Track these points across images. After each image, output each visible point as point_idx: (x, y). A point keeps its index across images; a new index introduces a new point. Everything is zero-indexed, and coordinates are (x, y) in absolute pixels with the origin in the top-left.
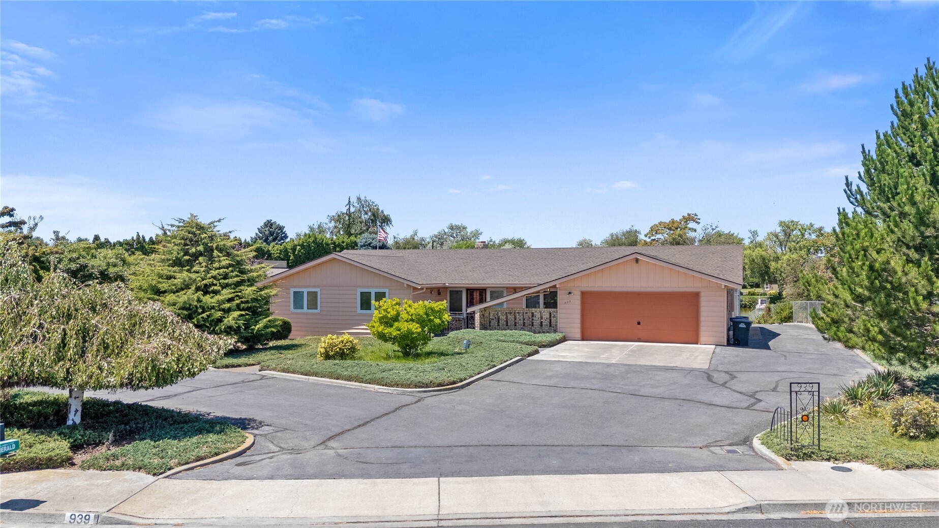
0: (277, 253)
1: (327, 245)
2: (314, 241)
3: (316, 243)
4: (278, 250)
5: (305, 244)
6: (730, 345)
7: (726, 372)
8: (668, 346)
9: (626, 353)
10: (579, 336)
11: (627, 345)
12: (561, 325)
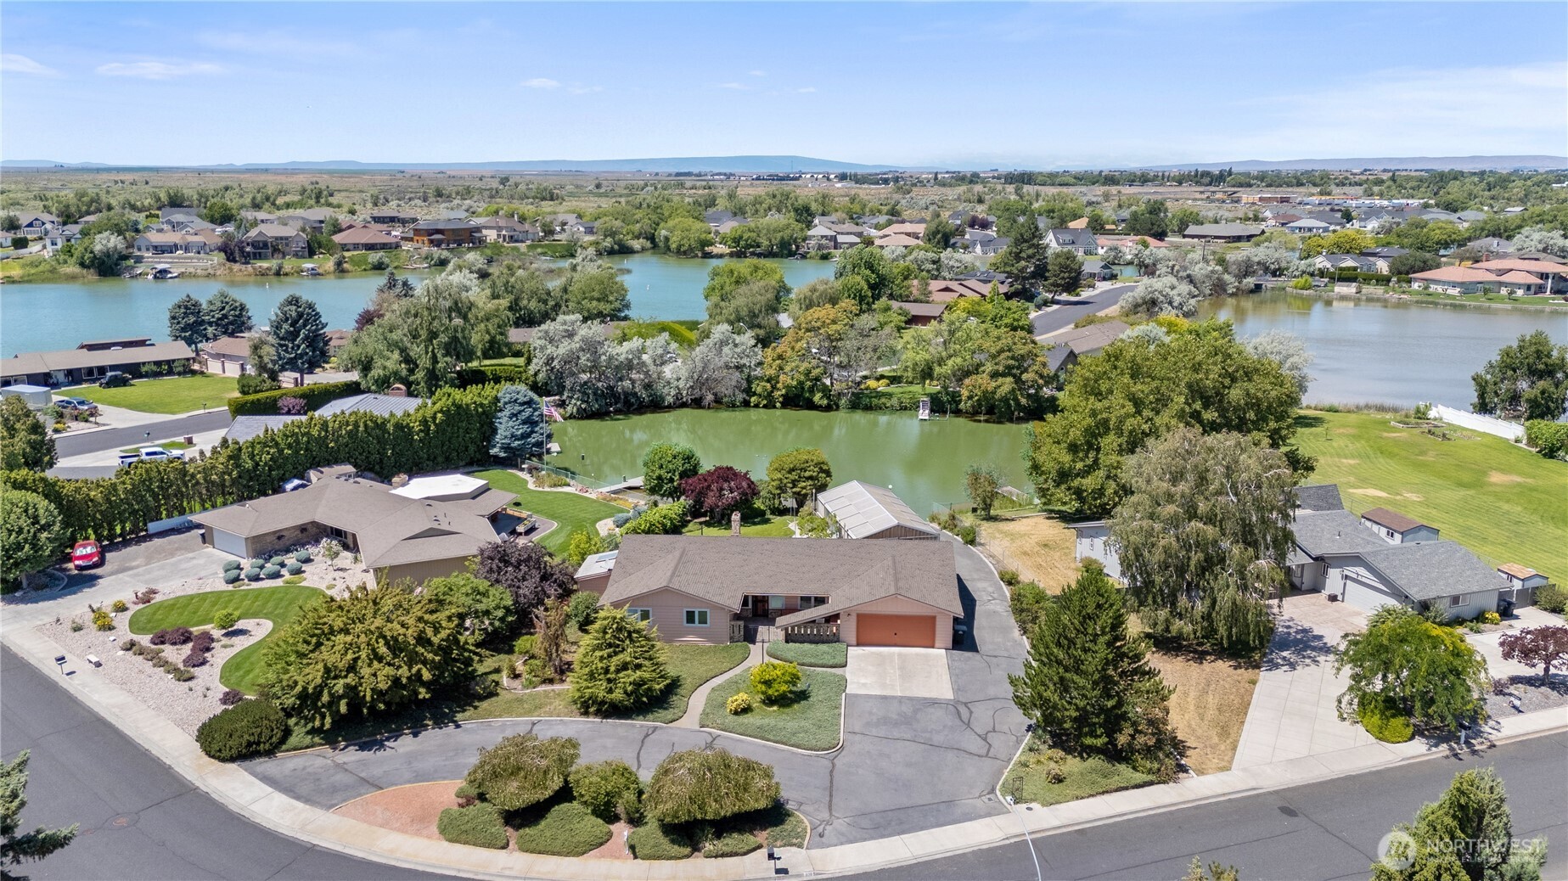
1: (467, 406)
2: (452, 404)
3: (455, 405)
6: (953, 649)
7: (966, 704)
8: (917, 655)
9: (898, 673)
10: (855, 643)
11: (892, 655)
12: (842, 636)
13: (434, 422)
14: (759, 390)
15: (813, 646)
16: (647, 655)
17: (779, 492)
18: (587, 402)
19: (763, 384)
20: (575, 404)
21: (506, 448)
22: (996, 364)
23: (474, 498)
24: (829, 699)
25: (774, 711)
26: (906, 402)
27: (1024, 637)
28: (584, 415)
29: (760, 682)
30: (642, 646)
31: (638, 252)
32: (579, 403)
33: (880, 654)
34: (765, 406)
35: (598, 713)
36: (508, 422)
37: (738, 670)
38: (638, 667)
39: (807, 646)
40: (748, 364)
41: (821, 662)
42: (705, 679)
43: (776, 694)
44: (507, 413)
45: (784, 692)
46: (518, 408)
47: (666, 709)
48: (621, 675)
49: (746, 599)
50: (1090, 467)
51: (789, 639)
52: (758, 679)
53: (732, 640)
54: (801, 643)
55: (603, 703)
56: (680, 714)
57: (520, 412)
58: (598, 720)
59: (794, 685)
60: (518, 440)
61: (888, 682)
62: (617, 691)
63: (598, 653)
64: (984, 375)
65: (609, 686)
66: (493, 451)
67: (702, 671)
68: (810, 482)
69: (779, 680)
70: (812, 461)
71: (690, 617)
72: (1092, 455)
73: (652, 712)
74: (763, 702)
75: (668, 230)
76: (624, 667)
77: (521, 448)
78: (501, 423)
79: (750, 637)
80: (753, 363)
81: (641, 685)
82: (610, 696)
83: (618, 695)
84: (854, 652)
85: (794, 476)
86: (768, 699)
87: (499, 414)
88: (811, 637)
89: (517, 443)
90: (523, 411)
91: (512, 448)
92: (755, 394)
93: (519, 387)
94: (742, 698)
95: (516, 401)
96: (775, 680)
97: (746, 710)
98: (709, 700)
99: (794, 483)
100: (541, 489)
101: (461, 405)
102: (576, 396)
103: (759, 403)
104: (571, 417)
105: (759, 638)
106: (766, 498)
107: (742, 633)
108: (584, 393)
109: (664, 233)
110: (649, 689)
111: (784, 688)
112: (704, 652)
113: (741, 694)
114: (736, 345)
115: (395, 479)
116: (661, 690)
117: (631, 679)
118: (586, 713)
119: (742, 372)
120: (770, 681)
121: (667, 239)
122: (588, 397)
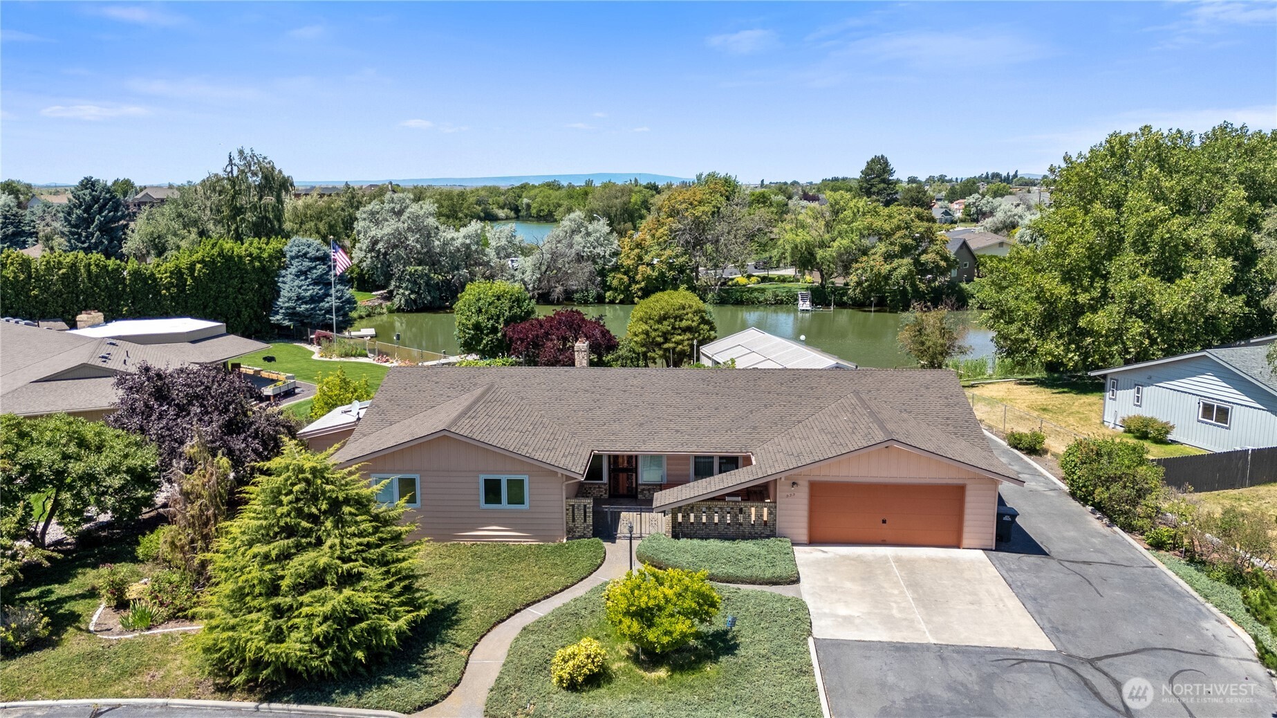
0: (166, 278)
1: (240, 257)
2: (219, 254)
3: (223, 256)
4: (166, 273)
5: (207, 259)
6: (997, 550)
7: (1091, 662)
8: (932, 560)
9: (909, 595)
10: (805, 538)
11: (885, 560)
12: (781, 525)
13: (192, 275)
14: (615, 283)
15: (727, 544)
16: (373, 553)
17: (644, 349)
18: (417, 293)
19: (620, 276)
20: (403, 294)
21: (292, 314)
22: (891, 244)
23: (193, 342)
24: (780, 651)
25: (660, 681)
26: (782, 295)
27: (1117, 529)
28: (413, 307)
29: (627, 613)
30: (361, 534)
31: (502, 220)
32: (407, 293)
33: (858, 559)
34: (622, 302)
35: (251, 688)
36: (293, 280)
37: (580, 590)
38: (350, 579)
39: (714, 544)
40: (602, 254)
41: (748, 573)
42: (512, 608)
43: (665, 640)
44: (293, 270)
45: (684, 635)
46: (307, 264)
47: (414, 676)
48: (306, 598)
49: (596, 460)
50: (1097, 300)
51: (678, 532)
52: (623, 606)
53: (571, 533)
54: (702, 538)
55: (258, 664)
56: (445, 688)
57: (310, 269)
58: (250, 704)
59: (702, 621)
60: (306, 303)
61: (895, 612)
62: (295, 635)
63: (259, 549)
64: (877, 256)
65: (273, 623)
66: (275, 319)
67: (506, 590)
68: (688, 335)
69: (670, 608)
70: (690, 307)
71: (492, 490)
72: (1098, 284)
73: (380, 683)
74: (635, 658)
75: (529, 198)
76: (316, 580)
77: (311, 314)
78: (284, 283)
79: (605, 530)
80: (608, 252)
81: (353, 622)
82: (274, 648)
83: (294, 646)
84: (806, 556)
85: (666, 326)
86: (645, 651)
87: (283, 272)
88: (721, 528)
89: (304, 307)
90: (315, 268)
91: (298, 314)
92: (610, 288)
93: (311, 240)
94: (587, 648)
95: (305, 255)
96: (660, 609)
97: (597, 678)
98: (515, 651)
99: (666, 336)
100: (328, 359)
101: (231, 257)
102: (404, 285)
103: (615, 298)
104: (399, 310)
105: (622, 529)
106: (627, 358)
107: (590, 521)
108: (415, 283)
109: (525, 201)
110: (375, 631)
111: (682, 626)
112: (517, 556)
113: (584, 642)
114: (588, 234)
115: (82, 317)
116: (400, 634)
117: (328, 608)
118: (225, 690)
119: (595, 263)
120: (649, 609)
121: (528, 206)
122: (420, 288)
